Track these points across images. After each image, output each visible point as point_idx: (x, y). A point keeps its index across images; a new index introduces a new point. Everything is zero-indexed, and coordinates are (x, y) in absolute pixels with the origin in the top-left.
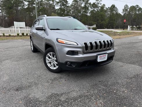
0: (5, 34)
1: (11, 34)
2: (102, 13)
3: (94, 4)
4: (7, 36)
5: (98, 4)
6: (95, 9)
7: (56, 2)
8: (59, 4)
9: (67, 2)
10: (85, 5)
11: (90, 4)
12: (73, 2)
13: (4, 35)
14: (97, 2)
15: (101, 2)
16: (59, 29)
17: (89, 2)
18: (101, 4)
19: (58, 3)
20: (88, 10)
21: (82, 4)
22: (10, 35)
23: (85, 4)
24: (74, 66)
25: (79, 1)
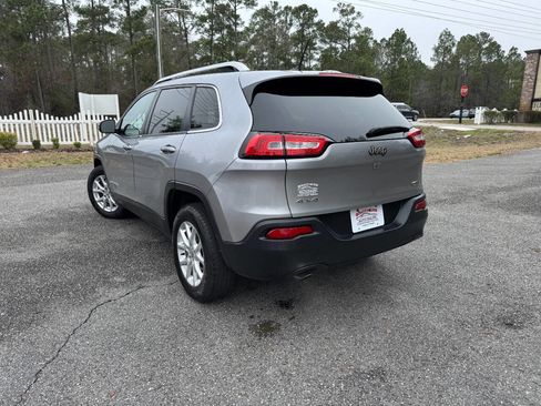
0: (60, 142)
1: (82, 142)
2: (363, 60)
3: (333, 25)
5: (350, 25)
6: (339, 46)
8: (206, 25)
9: (237, 17)
10: (301, 32)
11: (320, 25)
12: (255, 16)
13: (56, 146)
14: (344, 20)
15: (358, 21)
17: (316, 20)
18: (359, 26)
19: (203, 19)
20: (315, 49)
21: (291, 25)
22: (78, 145)
23: (301, 25)
25: (279, 15)
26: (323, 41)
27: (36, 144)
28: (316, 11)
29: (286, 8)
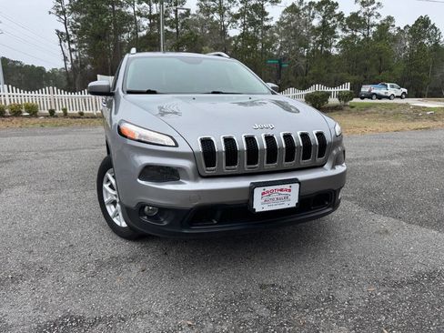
0: (68, 111)
1: (85, 112)
2: (380, 45)
3: (354, 16)
4: (74, 117)
5: (370, 15)
6: (358, 34)
7: (231, 14)
8: (239, 21)
9: (266, 14)
10: (323, 22)
11: (340, 16)
12: (284, 12)
13: (65, 114)
14: (364, 10)
15: (378, 10)
16: (154, 92)
17: (337, 12)
18: (379, 15)
19: (237, 17)
20: (335, 37)
21: (313, 17)
22: (81, 114)
23: (324, 17)
24: (165, 223)
25: (303, 9)
26: (344, 30)
27: (52, 112)
28: (337, 4)
29: (310, 3)
